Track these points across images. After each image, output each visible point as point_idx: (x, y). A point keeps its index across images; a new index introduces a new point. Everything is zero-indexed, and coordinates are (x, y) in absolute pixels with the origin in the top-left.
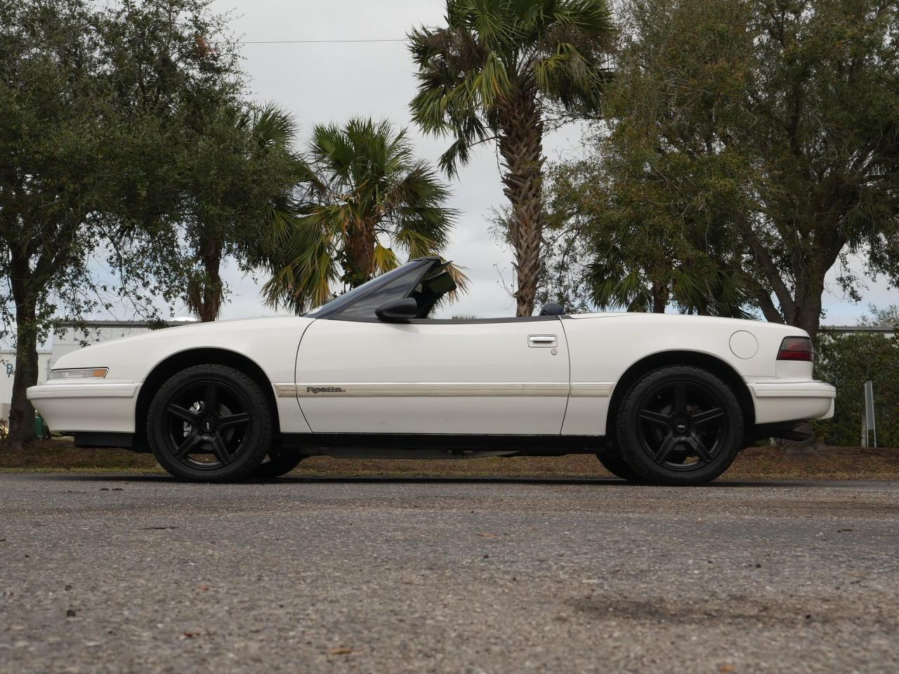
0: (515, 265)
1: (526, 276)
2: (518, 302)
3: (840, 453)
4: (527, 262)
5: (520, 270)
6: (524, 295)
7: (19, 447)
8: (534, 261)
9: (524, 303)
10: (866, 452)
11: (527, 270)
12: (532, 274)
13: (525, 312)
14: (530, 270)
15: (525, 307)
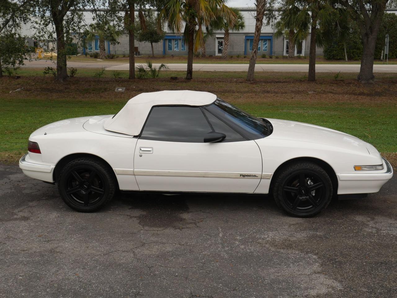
0: (255, 4)
1: (260, 9)
2: (256, 20)
3: (384, 83)
4: (261, 3)
5: (258, 7)
6: (259, 18)
7: (62, 81)
8: (263, 3)
9: (259, 21)
10: (394, 82)
11: (260, 7)
12: (263, 8)
13: (259, 25)
14: (262, 7)
15: (259, 23)
